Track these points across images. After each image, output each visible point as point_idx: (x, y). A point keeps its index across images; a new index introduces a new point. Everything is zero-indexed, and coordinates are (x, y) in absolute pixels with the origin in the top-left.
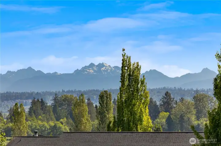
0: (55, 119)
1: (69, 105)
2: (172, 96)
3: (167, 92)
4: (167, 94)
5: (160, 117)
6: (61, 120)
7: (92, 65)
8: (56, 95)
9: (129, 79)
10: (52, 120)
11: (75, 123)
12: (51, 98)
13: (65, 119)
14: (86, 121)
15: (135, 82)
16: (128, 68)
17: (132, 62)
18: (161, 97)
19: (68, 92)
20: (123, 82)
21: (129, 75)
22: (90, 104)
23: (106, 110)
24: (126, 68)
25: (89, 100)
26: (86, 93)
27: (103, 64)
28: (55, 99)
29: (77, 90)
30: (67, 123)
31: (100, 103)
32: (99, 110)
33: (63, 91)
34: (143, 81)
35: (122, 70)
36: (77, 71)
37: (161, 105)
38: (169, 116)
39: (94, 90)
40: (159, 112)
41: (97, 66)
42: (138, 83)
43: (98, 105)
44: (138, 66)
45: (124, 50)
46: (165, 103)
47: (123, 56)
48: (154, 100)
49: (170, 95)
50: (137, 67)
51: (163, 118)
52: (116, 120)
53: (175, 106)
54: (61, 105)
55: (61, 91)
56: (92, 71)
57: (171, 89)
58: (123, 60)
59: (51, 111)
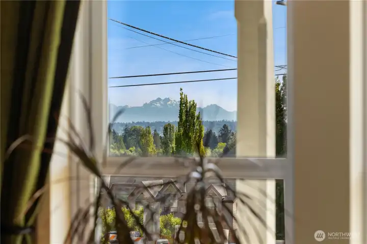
0: (125, 147)
1: (137, 136)
2: (229, 128)
3: (225, 125)
4: (225, 127)
5: (218, 147)
6: (131, 149)
7: (159, 99)
8: (126, 126)
9: (186, 115)
10: (122, 148)
11: (142, 151)
12: (122, 129)
13: (134, 148)
14: (152, 150)
15: (192, 118)
16: (186, 105)
17: (189, 100)
18: (219, 129)
19: (138, 123)
20: (181, 117)
21: (186, 111)
22: (156, 135)
23: (170, 141)
24: (184, 105)
25: (155, 131)
26: (153, 124)
27: (169, 98)
28: (126, 130)
29: (146, 121)
30: (136, 151)
31: (164, 134)
32: (163, 141)
33: (133, 123)
34: (199, 117)
35: (180, 107)
36: (146, 105)
37: (219, 136)
38: (226, 146)
39: (161, 122)
40: (217, 143)
41: (164, 100)
42: (195, 118)
43: (163, 136)
44: (194, 103)
45: (181, 89)
46: (223, 134)
47: (181, 95)
48: (213, 131)
49: (227, 128)
50: (193, 105)
51: (221, 147)
52: (175, 150)
53: (231, 137)
54: (131, 135)
55: (131, 122)
56: (158, 105)
57: (229, 122)
58: (181, 98)
59: (122, 140)
